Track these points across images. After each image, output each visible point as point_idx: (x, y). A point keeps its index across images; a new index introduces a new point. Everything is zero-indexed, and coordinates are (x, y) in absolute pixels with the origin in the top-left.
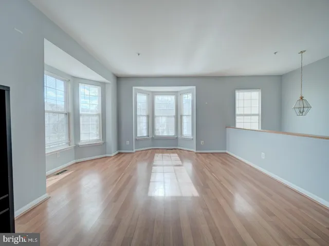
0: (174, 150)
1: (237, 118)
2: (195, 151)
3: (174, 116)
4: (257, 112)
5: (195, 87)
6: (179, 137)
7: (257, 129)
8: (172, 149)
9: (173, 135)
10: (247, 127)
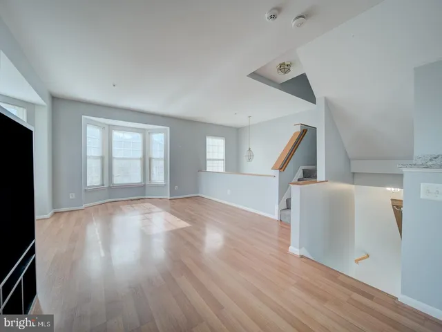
0: (141, 200)
1: (208, 162)
2: (169, 197)
3: (141, 159)
4: (222, 158)
5: (169, 128)
6: (147, 183)
7: (222, 171)
8: (139, 199)
9: (139, 182)
10: (215, 170)
